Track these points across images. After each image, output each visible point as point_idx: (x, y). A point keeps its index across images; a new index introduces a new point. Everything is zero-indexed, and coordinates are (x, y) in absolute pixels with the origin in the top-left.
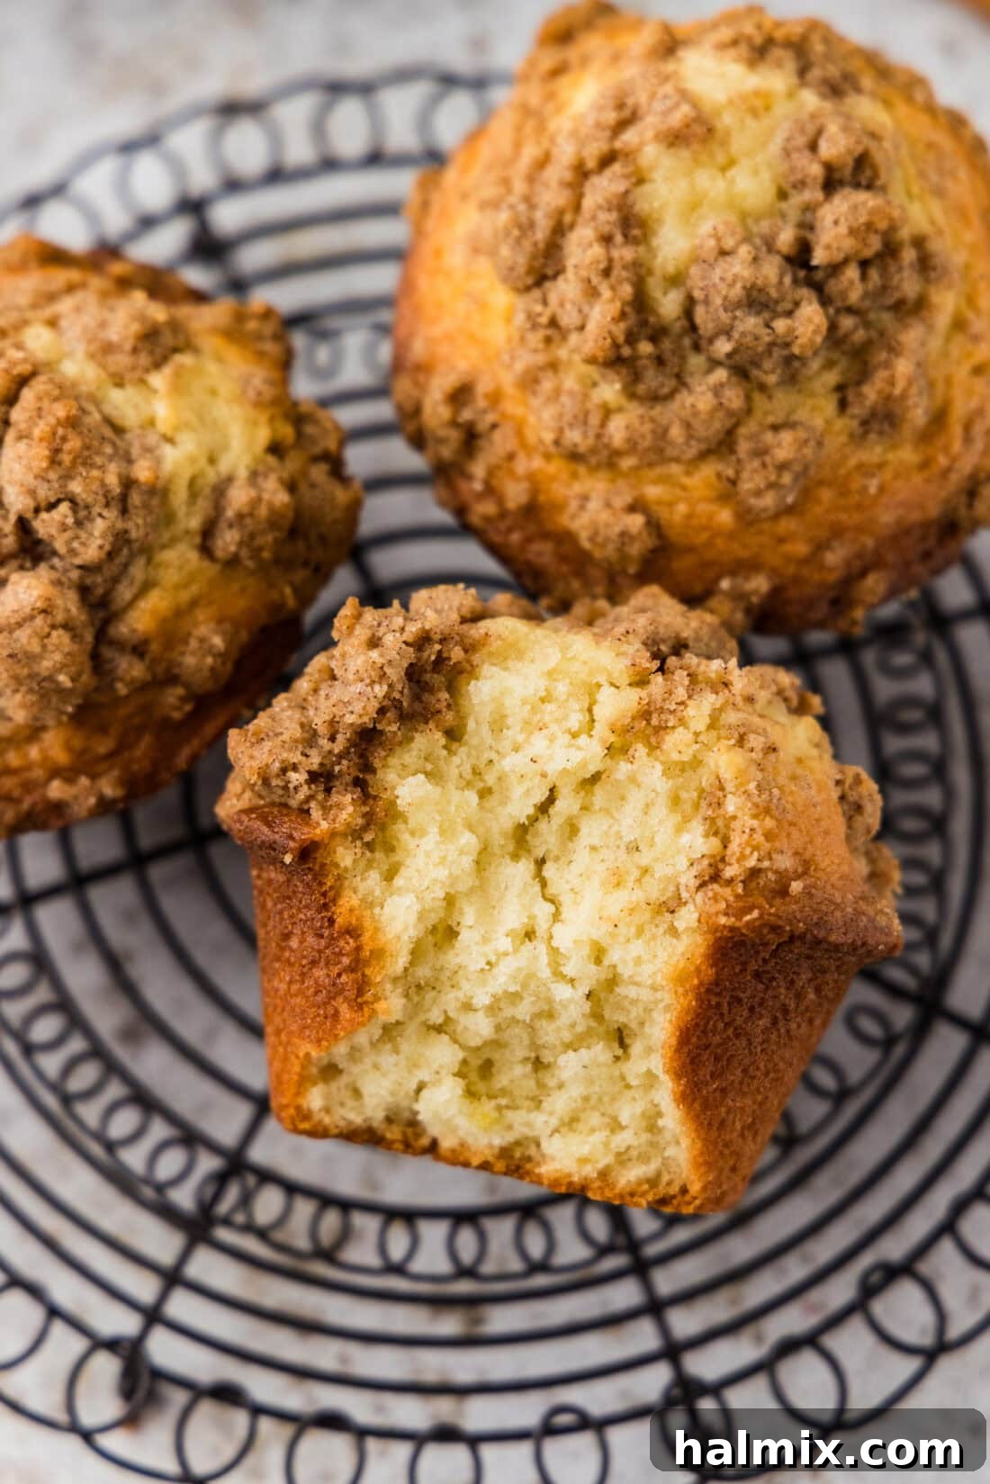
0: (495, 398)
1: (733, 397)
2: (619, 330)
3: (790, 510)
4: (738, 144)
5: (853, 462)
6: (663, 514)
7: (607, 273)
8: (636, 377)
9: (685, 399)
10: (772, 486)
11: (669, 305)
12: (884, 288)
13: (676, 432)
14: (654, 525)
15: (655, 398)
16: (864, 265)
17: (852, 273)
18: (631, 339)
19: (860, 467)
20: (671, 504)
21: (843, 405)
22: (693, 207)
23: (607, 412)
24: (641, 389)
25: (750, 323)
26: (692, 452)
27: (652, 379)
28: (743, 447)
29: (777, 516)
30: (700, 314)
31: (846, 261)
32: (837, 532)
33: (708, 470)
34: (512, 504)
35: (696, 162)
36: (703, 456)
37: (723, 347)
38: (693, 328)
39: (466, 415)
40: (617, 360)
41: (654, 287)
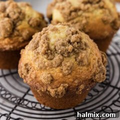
0: (31, 64)
1: (61, 57)
2: (46, 49)
3: (70, 74)
4: (61, 31)
5: (78, 68)
6: (53, 75)
7: (44, 43)
8: (48, 56)
9: (55, 59)
10: (67, 69)
11: (52, 47)
12: (80, 46)
13: (54, 63)
14: (52, 76)
15: (51, 59)
16: (78, 43)
17: (76, 43)
18: (47, 50)
19: (79, 69)
20: (54, 73)
21: (76, 60)
22: (55, 37)
23: (45, 62)
24: (49, 58)
25: (63, 47)
26: (56, 66)
27: (50, 56)
28: (63, 65)
29: (68, 75)
30: (56, 48)
31: (75, 42)
32: (77, 78)
33: (59, 68)
34: (33, 78)
35: (55, 33)
36: (58, 66)
37: (60, 51)
38: (56, 50)
39: (27, 67)
40: (46, 53)
41: (50, 45)
